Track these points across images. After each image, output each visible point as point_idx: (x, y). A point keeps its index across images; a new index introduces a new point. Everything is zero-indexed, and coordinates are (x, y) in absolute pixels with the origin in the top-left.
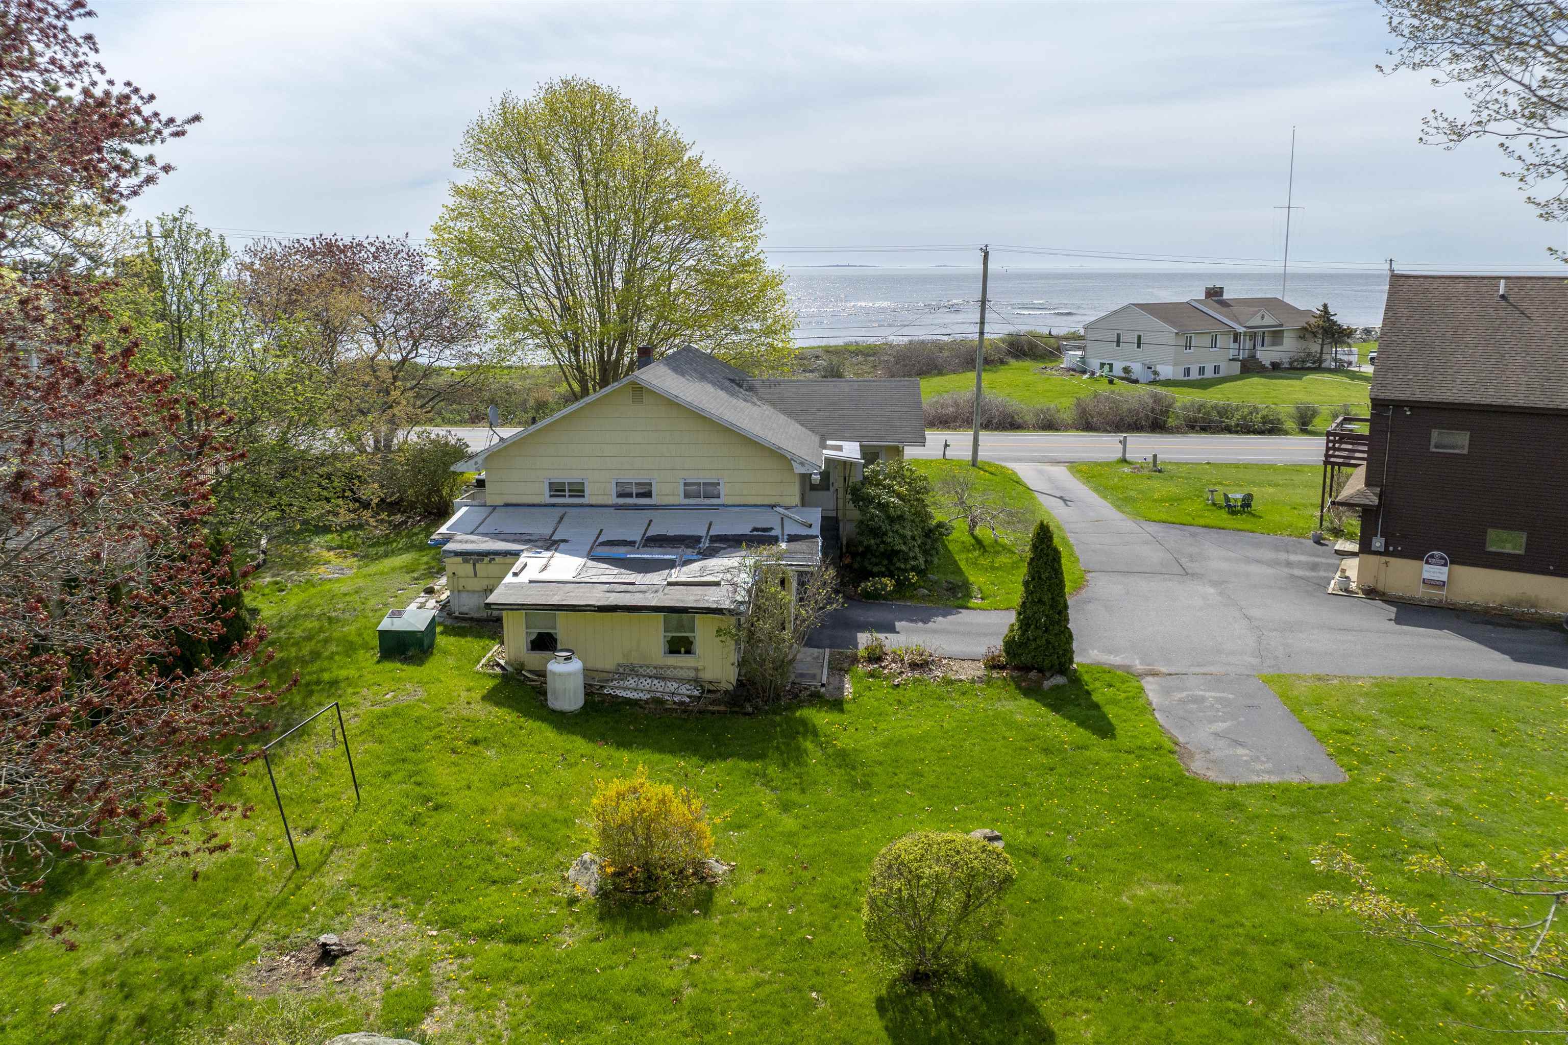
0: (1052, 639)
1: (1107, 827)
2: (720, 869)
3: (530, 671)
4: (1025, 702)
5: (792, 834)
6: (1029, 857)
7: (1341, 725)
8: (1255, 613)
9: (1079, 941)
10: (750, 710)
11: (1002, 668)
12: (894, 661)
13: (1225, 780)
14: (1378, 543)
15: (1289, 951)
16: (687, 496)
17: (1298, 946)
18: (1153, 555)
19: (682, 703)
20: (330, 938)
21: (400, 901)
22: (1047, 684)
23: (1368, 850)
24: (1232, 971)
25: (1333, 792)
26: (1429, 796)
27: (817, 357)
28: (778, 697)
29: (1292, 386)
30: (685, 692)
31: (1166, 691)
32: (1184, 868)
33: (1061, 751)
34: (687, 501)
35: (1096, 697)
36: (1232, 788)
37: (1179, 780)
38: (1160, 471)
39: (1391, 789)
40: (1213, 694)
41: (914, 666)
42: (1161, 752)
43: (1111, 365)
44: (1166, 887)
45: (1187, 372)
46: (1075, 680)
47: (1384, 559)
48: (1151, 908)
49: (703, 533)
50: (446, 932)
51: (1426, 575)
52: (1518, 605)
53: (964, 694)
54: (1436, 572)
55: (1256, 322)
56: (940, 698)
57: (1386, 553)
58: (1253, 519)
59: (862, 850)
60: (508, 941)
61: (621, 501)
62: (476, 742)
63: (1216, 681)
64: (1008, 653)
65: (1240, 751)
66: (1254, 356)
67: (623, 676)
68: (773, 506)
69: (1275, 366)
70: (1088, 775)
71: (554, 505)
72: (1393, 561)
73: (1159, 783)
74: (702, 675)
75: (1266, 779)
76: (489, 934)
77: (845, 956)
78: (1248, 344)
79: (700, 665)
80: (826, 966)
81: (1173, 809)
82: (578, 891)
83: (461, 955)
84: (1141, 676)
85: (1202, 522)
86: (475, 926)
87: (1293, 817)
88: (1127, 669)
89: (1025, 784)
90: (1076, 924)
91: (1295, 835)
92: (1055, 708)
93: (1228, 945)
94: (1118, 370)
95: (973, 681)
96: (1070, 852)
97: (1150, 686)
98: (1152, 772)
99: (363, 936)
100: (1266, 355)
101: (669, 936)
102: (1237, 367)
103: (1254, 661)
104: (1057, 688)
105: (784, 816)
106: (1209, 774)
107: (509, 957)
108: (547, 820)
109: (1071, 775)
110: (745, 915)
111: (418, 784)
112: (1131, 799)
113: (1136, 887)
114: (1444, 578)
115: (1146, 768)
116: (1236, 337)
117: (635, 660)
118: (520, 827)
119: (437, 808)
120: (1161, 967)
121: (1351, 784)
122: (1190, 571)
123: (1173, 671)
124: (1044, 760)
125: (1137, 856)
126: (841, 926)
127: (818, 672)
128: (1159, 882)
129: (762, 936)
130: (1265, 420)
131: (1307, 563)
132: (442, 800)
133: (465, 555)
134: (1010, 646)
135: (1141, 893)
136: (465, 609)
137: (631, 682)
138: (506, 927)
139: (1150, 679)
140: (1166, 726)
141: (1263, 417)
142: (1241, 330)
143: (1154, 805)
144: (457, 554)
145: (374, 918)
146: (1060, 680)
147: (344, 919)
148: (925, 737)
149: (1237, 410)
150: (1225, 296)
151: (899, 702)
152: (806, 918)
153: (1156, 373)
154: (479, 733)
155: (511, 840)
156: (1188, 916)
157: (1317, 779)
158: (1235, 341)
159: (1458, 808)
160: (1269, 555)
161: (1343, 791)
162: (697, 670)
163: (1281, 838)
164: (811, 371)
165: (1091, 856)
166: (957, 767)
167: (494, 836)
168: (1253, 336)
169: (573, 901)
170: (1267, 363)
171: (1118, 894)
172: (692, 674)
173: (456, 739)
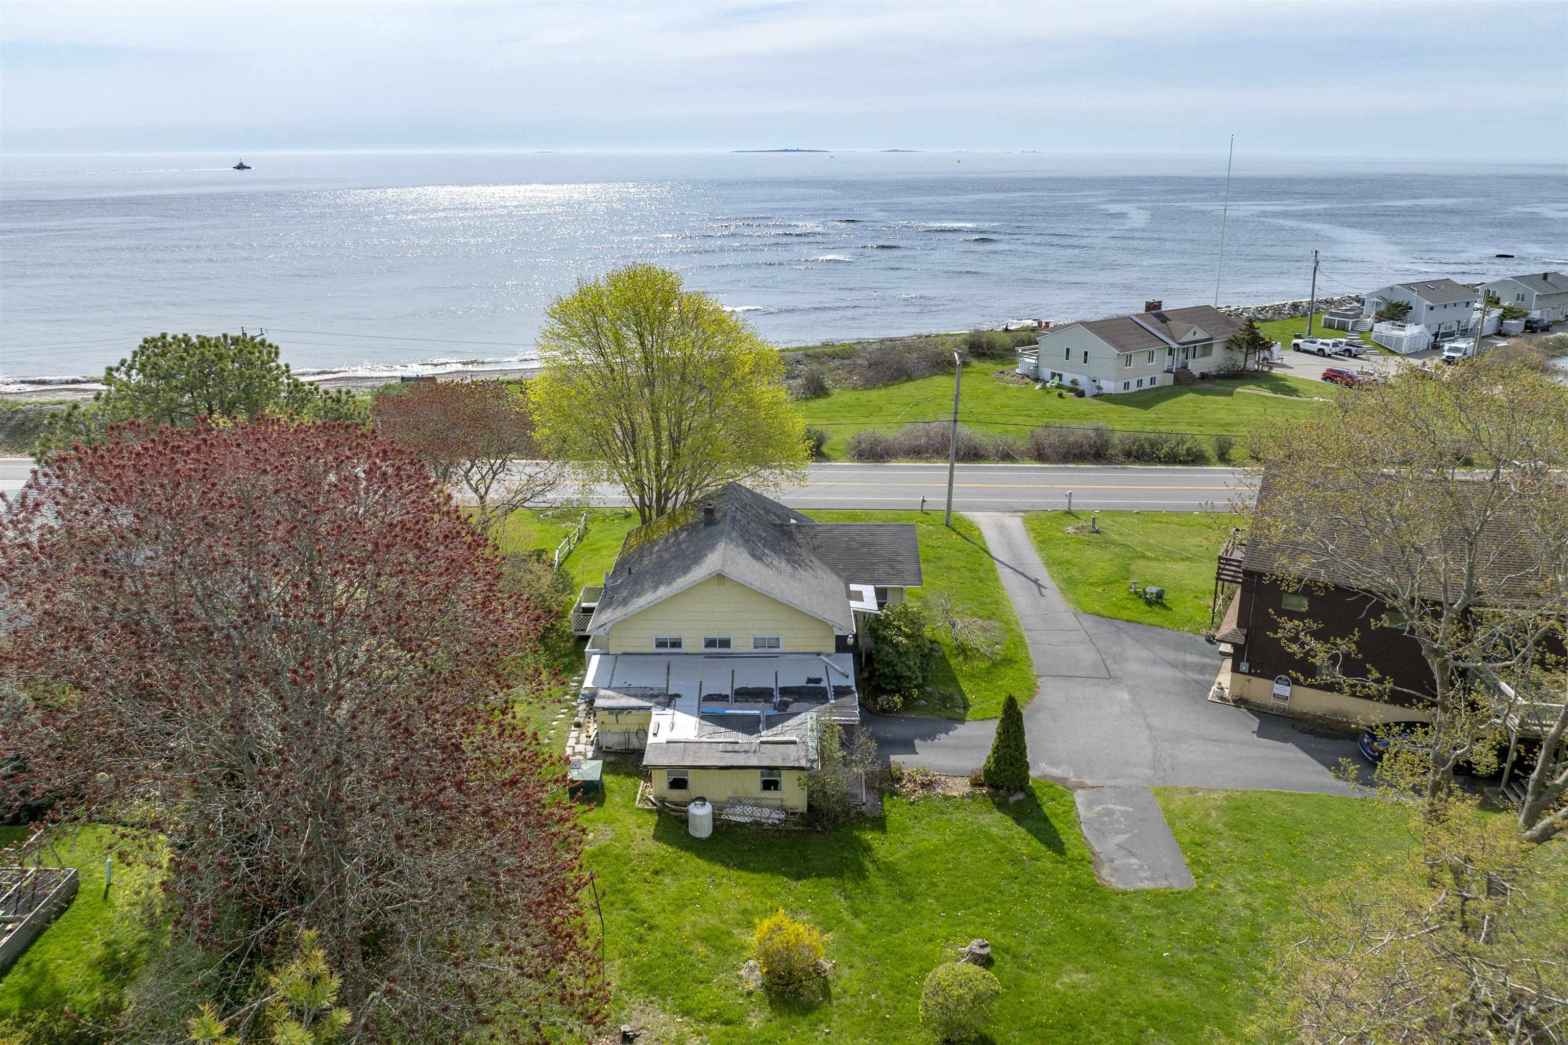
0: (1017, 771)
1: (1049, 927)
2: (828, 966)
3: (670, 802)
4: (998, 815)
5: (864, 937)
6: (1004, 954)
7: (1197, 839)
8: (1155, 722)
9: (1033, 1015)
10: (819, 829)
11: (982, 785)
12: (909, 781)
13: (1122, 887)
14: (1244, 667)
15: (1142, 1021)
16: (755, 647)
17: (1149, 1018)
18: (1087, 656)
19: (775, 824)
20: (625, 1028)
21: (653, 998)
22: (1012, 799)
23: (1196, 945)
24: (1112, 1036)
25: (1186, 896)
26: (1240, 899)
27: (798, 362)
28: (836, 818)
29: (1216, 402)
30: (776, 816)
31: (1090, 805)
32: (1091, 961)
33: (1022, 861)
34: (756, 650)
35: (1046, 811)
36: (1125, 893)
37: (1094, 887)
38: (1097, 532)
39: (1219, 894)
40: (1122, 808)
41: (923, 786)
42: (1084, 862)
43: (1060, 376)
44: (1081, 976)
45: (1127, 386)
46: (1031, 795)
47: (1248, 677)
48: (1071, 992)
49: (773, 686)
50: (686, 1018)
51: (1275, 691)
52: (1335, 714)
53: (957, 808)
54: (1283, 690)
55: (1189, 337)
56: (942, 813)
57: (1250, 674)
58: (1164, 612)
59: (908, 951)
60: (722, 1024)
61: (709, 650)
62: (656, 873)
63: (1123, 794)
64: (986, 777)
65: (1133, 861)
66: (1185, 367)
67: (733, 806)
68: (819, 654)
69: (1204, 377)
70: (1039, 883)
71: (659, 654)
72: (1254, 679)
73: (1081, 891)
74: (785, 803)
75: (1147, 885)
76: (710, 1020)
77: (908, 1028)
78: (1182, 356)
79: (784, 797)
80: (899, 1034)
81: (1089, 912)
82: (751, 986)
83: (699, 1034)
84: (1073, 789)
85: (1125, 615)
86: (702, 1014)
87: (1158, 917)
88: (1063, 781)
89: (1000, 892)
90: (1031, 1004)
91: (1157, 933)
92: (1019, 820)
93: (1112, 1017)
94: (1066, 381)
95: (963, 798)
96: (1027, 951)
97: (1080, 797)
98: (1077, 881)
99: (642, 1024)
100: (1197, 366)
101: (812, 1017)
102: (1170, 380)
103: (1149, 773)
104: (1018, 803)
105: (856, 921)
106: (1112, 880)
107: (726, 1034)
108: (717, 933)
109: (1028, 883)
110: (848, 1001)
111: (634, 910)
112: (1063, 903)
113: (1064, 975)
114: (1287, 694)
115: (1073, 878)
116: (1171, 351)
117: (741, 793)
118: (704, 940)
119: (651, 928)
120: (1075, 1033)
121: (1197, 890)
122: (1113, 674)
123: (1095, 784)
124: (1010, 869)
125: (1066, 951)
126: (903, 1007)
127: (858, 791)
128: (1077, 971)
129: (861, 1015)
130: (1189, 452)
131: (1198, 664)
132: (652, 922)
133: (610, 710)
134: (987, 772)
135: (1066, 980)
136: (610, 744)
137: (738, 809)
138: (719, 1014)
139: (1079, 791)
140: (1089, 837)
141: (1188, 450)
142: (1175, 346)
143: (1076, 908)
144: (604, 709)
145: (642, 1011)
146: (1020, 796)
147: (626, 1012)
148: (936, 851)
149: (1166, 441)
150: (1163, 309)
151: (916, 817)
152: (883, 1001)
153: (1099, 388)
154: (657, 866)
155: (701, 949)
156: (1092, 998)
157: (1177, 886)
158: (1170, 354)
159: (1254, 911)
160: (1171, 655)
161: (1191, 896)
162: (782, 800)
163: (1149, 935)
164: (794, 378)
165: (1039, 953)
166: (957, 877)
167: (691, 948)
168: (1186, 351)
169: (750, 994)
170: (1196, 373)
171: (1054, 982)
172: (779, 803)
173: (644, 871)
